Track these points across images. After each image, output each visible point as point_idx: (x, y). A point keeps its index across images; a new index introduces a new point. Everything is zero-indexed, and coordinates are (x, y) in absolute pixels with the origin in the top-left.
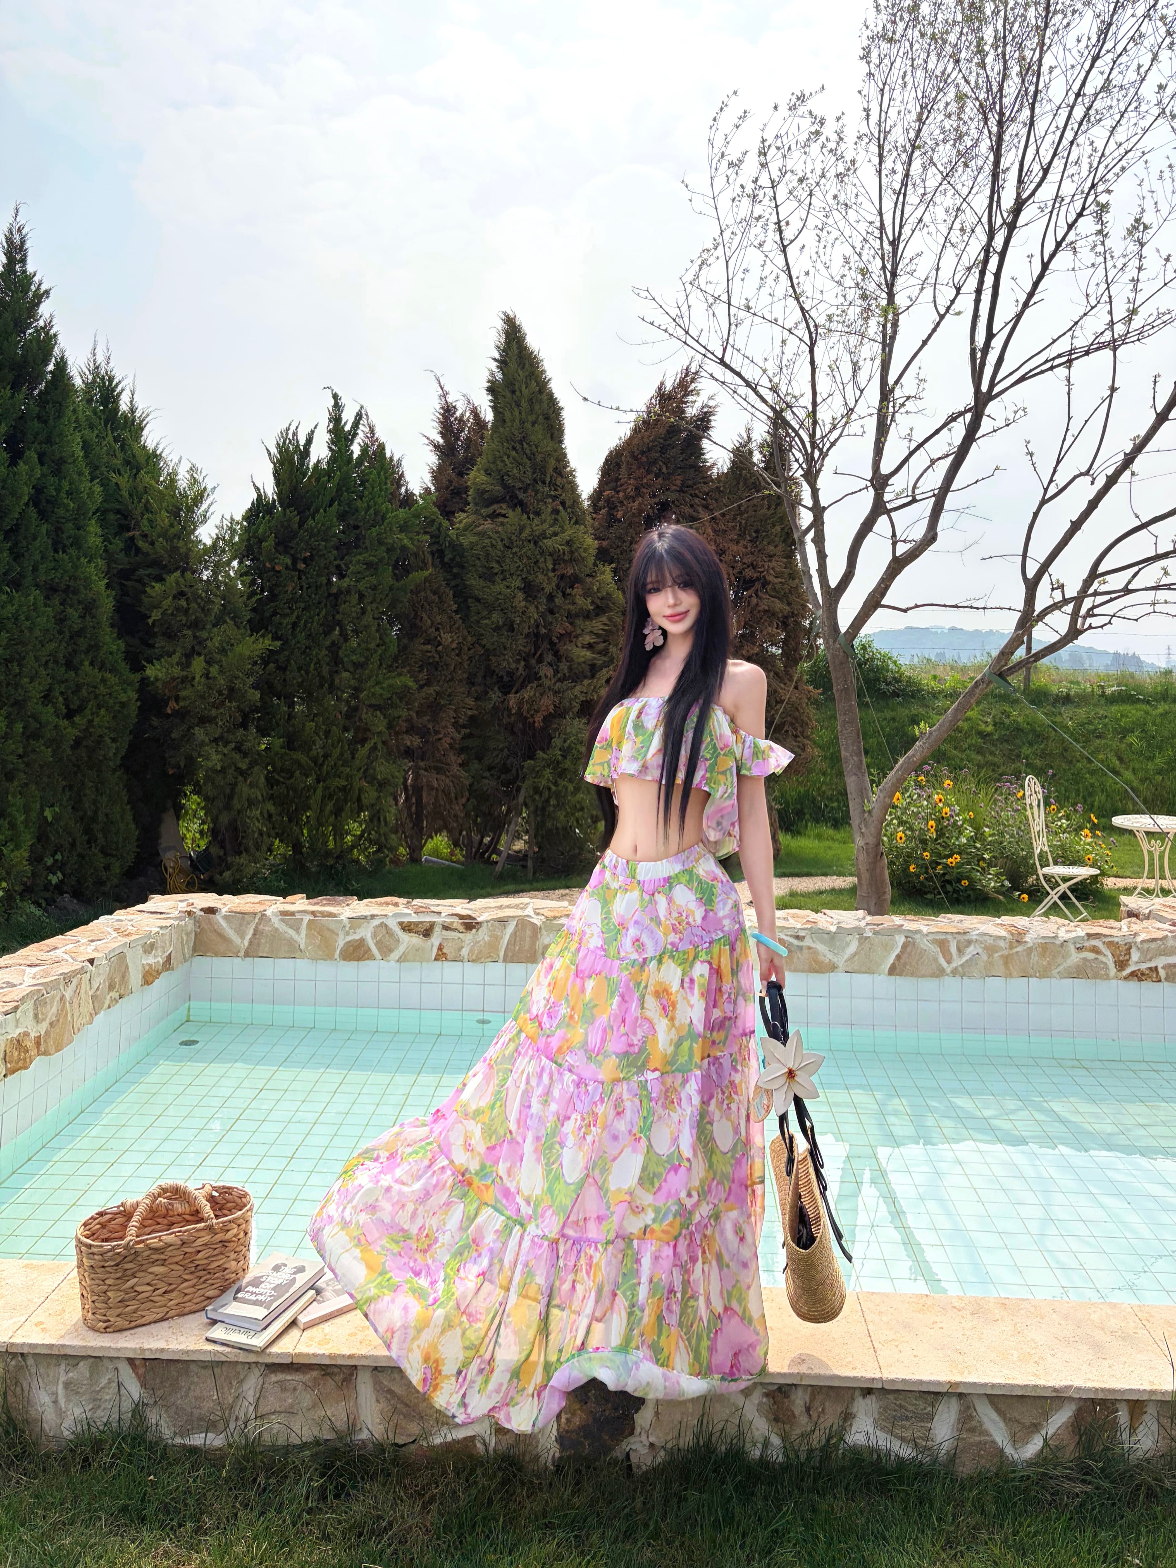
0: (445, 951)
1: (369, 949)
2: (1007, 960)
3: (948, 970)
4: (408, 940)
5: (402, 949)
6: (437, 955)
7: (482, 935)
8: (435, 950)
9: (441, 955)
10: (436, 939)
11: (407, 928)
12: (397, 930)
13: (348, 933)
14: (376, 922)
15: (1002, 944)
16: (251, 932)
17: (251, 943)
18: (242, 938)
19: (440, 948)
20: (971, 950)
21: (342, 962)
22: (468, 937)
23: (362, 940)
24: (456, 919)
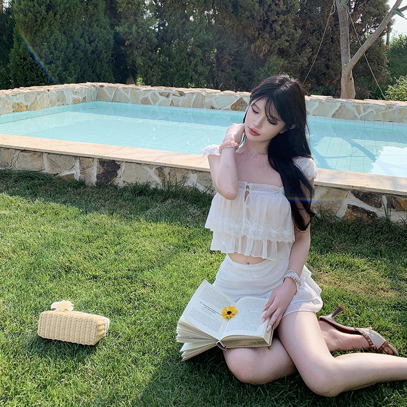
1: (150, 101)
2: (384, 114)
3: (359, 118)
4: (162, 98)
5: (160, 101)
7: (186, 97)
8: (170, 102)
9: (172, 104)
10: (171, 98)
11: (161, 94)
12: (158, 94)
13: (143, 95)
14: (152, 92)
15: (383, 108)
16: (114, 94)
17: (114, 96)
18: (111, 95)
20: (369, 110)
23: (147, 98)
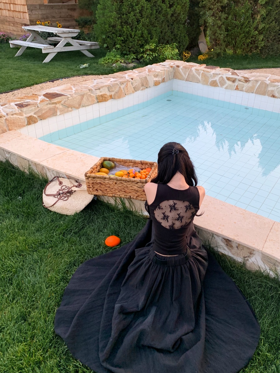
0: (238, 87)
1: (217, 84)
4: (229, 83)
5: (226, 85)
6: (236, 88)
7: (250, 84)
10: (236, 83)
12: (225, 79)
13: (212, 78)
16: (188, 74)
17: (187, 77)
18: (185, 75)
19: (237, 86)
21: (210, 86)
22: (246, 84)
23: (216, 81)
24: (243, 78)
